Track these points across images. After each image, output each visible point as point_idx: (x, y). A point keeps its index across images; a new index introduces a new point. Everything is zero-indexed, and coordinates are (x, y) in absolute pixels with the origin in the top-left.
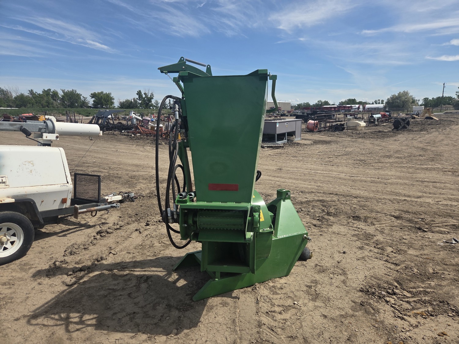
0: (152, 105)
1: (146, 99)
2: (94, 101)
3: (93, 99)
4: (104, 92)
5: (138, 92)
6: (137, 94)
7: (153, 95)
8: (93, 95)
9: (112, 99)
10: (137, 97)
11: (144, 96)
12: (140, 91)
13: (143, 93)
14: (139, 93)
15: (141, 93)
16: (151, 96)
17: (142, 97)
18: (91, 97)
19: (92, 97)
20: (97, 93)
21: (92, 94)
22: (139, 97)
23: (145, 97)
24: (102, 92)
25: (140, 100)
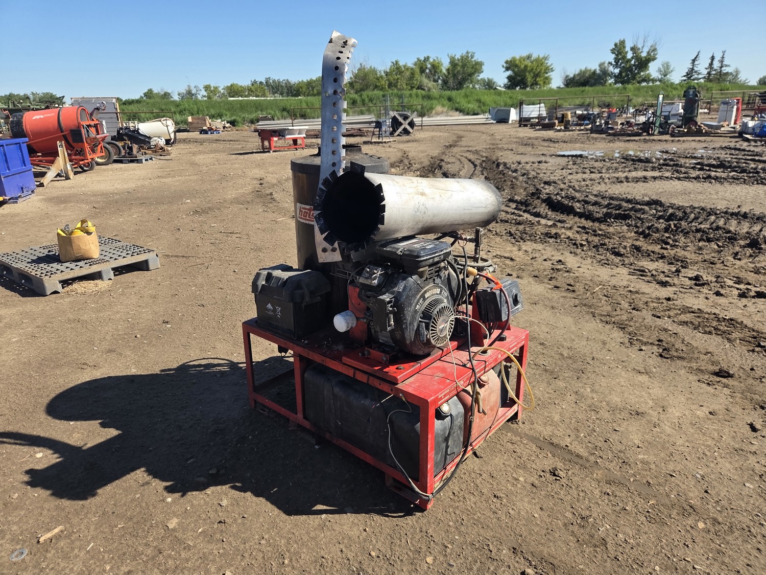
0: (647, 79)
1: (633, 62)
2: (509, 78)
3: (509, 73)
4: (534, 56)
5: (616, 45)
6: (613, 51)
7: (655, 50)
8: (510, 65)
9: (548, 69)
10: (611, 58)
11: (630, 55)
12: (623, 43)
13: (628, 49)
14: (618, 50)
15: (624, 47)
16: (648, 52)
17: (624, 57)
18: (504, 69)
19: (507, 69)
20: (518, 57)
21: (507, 62)
22: (617, 60)
23: (632, 58)
24: (529, 57)
25: (616, 66)
